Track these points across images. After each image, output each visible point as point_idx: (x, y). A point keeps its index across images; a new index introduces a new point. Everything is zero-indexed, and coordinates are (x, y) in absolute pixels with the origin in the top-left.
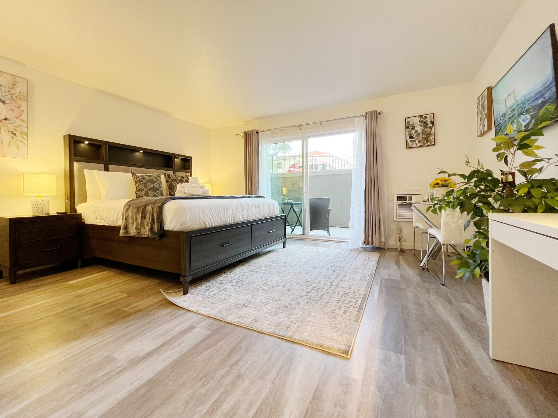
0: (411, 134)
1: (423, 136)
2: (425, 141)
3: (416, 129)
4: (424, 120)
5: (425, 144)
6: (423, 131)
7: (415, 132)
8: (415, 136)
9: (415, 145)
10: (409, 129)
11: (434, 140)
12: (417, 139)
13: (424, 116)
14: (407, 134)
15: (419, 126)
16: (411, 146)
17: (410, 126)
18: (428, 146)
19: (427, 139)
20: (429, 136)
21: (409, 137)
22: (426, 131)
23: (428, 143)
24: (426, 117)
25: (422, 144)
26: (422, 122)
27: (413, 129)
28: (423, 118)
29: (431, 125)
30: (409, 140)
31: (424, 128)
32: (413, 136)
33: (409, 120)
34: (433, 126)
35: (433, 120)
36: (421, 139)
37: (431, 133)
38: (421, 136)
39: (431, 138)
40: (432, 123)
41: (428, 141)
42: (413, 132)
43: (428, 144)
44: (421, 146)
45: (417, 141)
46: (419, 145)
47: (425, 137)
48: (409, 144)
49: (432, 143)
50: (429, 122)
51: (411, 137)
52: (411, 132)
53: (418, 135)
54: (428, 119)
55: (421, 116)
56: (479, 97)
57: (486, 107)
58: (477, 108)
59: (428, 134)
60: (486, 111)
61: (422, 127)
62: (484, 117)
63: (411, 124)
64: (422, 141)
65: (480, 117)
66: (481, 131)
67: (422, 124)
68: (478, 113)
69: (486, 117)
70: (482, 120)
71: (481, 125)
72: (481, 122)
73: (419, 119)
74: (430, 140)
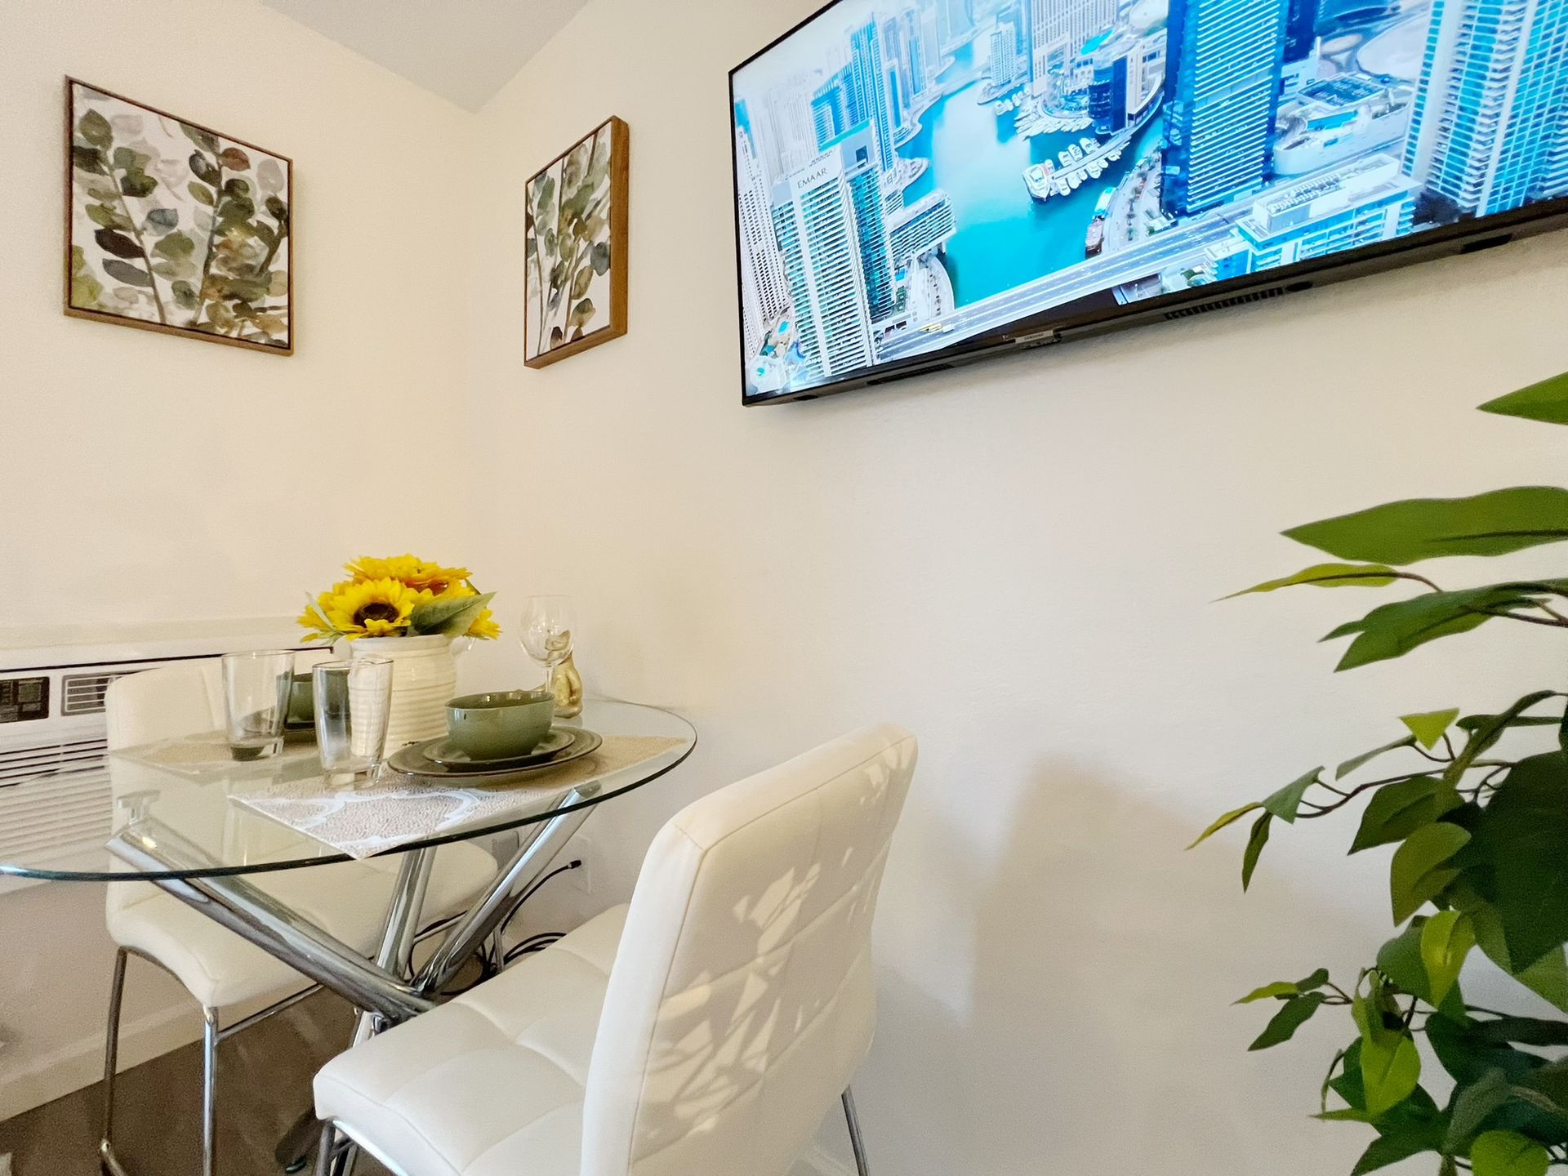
0: (117, 220)
1: (213, 270)
2: (230, 304)
3: (161, 197)
4: (227, 174)
5: (229, 324)
6: (218, 240)
7: (150, 217)
8: (149, 241)
9: (144, 310)
10: (102, 173)
11: (285, 321)
12: (168, 273)
13: (224, 145)
14: (79, 208)
15: (183, 191)
16: (109, 303)
17: (111, 160)
18: (244, 342)
19: (245, 302)
20: (255, 284)
21: (99, 234)
22: (235, 246)
23: (250, 329)
24: (236, 159)
25: (203, 319)
26: (211, 176)
27: (138, 187)
28: (218, 155)
29: (273, 224)
30: (95, 256)
31: (220, 220)
32: (132, 236)
33: (107, 109)
34: (281, 236)
35: (283, 197)
36: (196, 283)
37: (272, 268)
38: (198, 256)
39: (269, 301)
40: (282, 213)
41: (243, 309)
42: (135, 209)
43: (246, 332)
44: (193, 330)
45: (164, 286)
46: (180, 316)
47: (225, 279)
48: (94, 289)
49: (276, 336)
50: (258, 196)
51: (113, 240)
52: (116, 203)
53: (177, 246)
54: (249, 175)
55: (208, 137)
56: (541, 172)
57: (604, 215)
58: (529, 221)
59: (250, 268)
60: (603, 236)
61: (210, 210)
62: (586, 262)
63: (117, 143)
64: (203, 295)
65: (548, 264)
66: (557, 333)
67: (213, 190)
68: (530, 246)
69: (598, 263)
70: (566, 280)
71: (554, 303)
72: (554, 291)
73: (189, 146)
74: (263, 310)
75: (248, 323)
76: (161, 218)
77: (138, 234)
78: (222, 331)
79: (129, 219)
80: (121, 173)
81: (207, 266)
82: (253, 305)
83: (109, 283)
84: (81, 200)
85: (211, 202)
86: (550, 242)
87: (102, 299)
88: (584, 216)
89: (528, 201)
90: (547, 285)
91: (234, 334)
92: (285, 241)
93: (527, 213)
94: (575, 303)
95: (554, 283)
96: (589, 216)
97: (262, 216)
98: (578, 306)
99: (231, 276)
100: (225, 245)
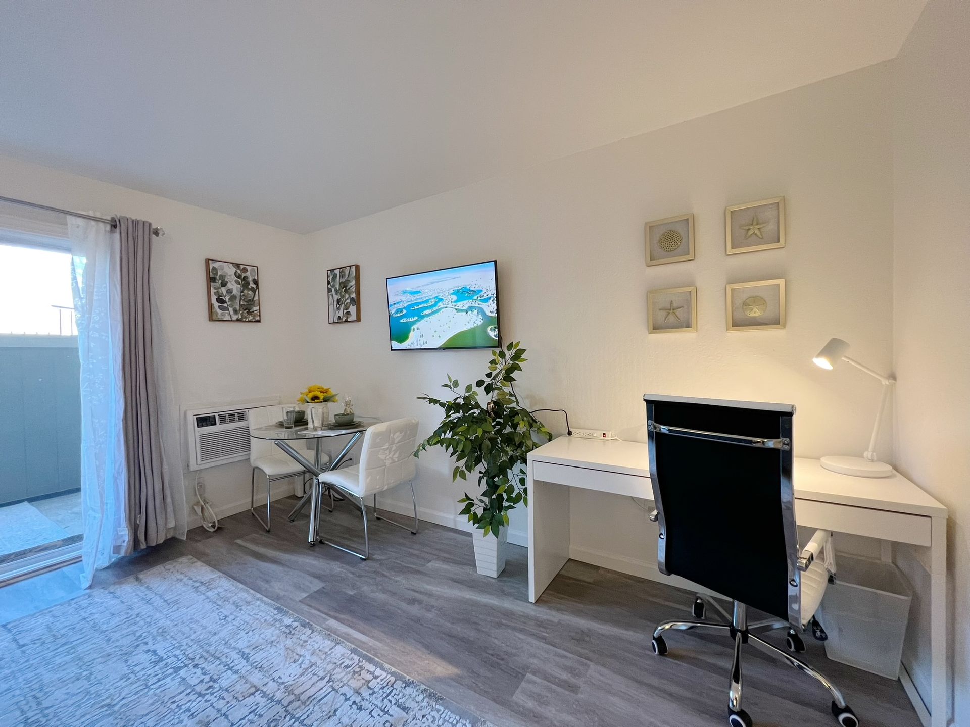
0: (220, 294)
1: (242, 303)
2: (246, 312)
3: (229, 286)
4: (243, 275)
5: (246, 317)
7: (227, 292)
8: (227, 299)
9: (227, 317)
10: (216, 283)
11: (258, 314)
12: (231, 306)
13: (242, 267)
14: (212, 293)
15: (234, 282)
16: (220, 317)
17: (218, 278)
18: (250, 321)
19: (249, 310)
20: (251, 305)
21: (217, 299)
22: (246, 295)
23: (251, 318)
24: (245, 270)
25: (240, 317)
26: (239, 277)
27: (224, 284)
28: (240, 270)
29: (254, 286)
30: (216, 305)
31: (242, 288)
32: (223, 298)
33: (216, 265)
34: (256, 289)
35: (256, 278)
36: (238, 308)
37: (255, 299)
38: (238, 301)
39: (255, 309)
40: (256, 282)
41: (249, 313)
42: (224, 290)
43: (250, 319)
44: (238, 320)
45: (231, 310)
46: (235, 317)
47: (244, 305)
48: (217, 313)
49: (257, 319)
50: (250, 279)
51: (220, 301)
52: (220, 290)
53: (233, 298)
54: (248, 274)
55: (237, 265)
56: (332, 270)
57: (354, 290)
58: (329, 283)
59: (250, 300)
60: (354, 296)
61: (240, 286)
62: (348, 301)
63: (219, 274)
64: (240, 311)
65: (336, 297)
66: (339, 318)
67: (240, 280)
68: (329, 290)
69: (352, 302)
70: (342, 304)
71: (338, 309)
72: (338, 306)
73: (234, 269)
74: (253, 312)
75: (250, 316)
76: (229, 291)
77: (225, 297)
78: (244, 320)
79: (223, 294)
80: (220, 281)
81: (240, 302)
82: (251, 311)
83: (220, 312)
84: (213, 291)
85: (240, 284)
86: (336, 291)
87: (219, 316)
88: (347, 288)
89: (328, 276)
90: (336, 303)
91: (247, 320)
92: (257, 290)
93: (328, 280)
94: (345, 311)
95: (338, 303)
96: (349, 289)
97: (252, 285)
98: (346, 313)
99: (246, 304)
100: (243, 295)
